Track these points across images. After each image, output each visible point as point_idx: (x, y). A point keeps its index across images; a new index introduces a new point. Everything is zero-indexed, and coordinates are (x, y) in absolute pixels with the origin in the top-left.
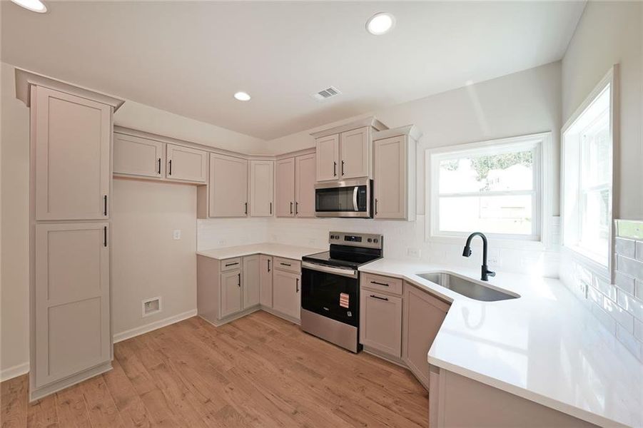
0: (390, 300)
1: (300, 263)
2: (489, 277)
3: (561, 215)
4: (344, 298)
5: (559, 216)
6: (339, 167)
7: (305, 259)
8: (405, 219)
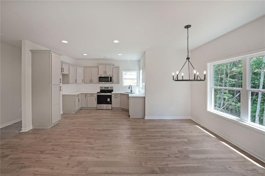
0: (118, 98)
1: (96, 94)
4: (109, 99)
6: (105, 72)
7: (98, 93)
8: (119, 83)
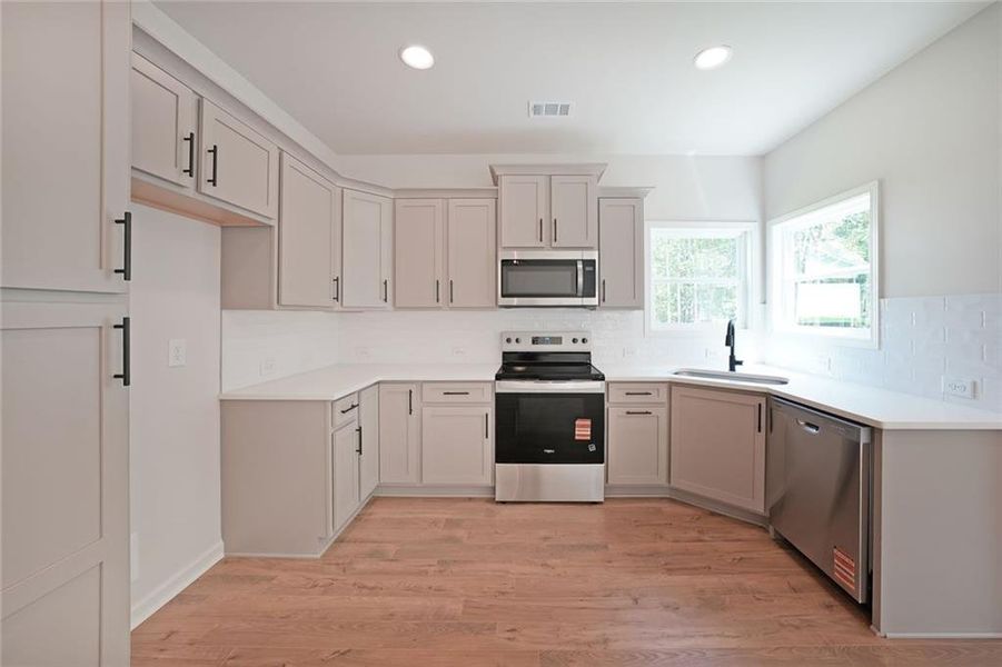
0: (654, 413)
1: (489, 388)
2: (737, 367)
3: (768, 301)
4: (583, 426)
5: (765, 303)
6: (548, 229)
7: (490, 377)
8: (641, 308)
